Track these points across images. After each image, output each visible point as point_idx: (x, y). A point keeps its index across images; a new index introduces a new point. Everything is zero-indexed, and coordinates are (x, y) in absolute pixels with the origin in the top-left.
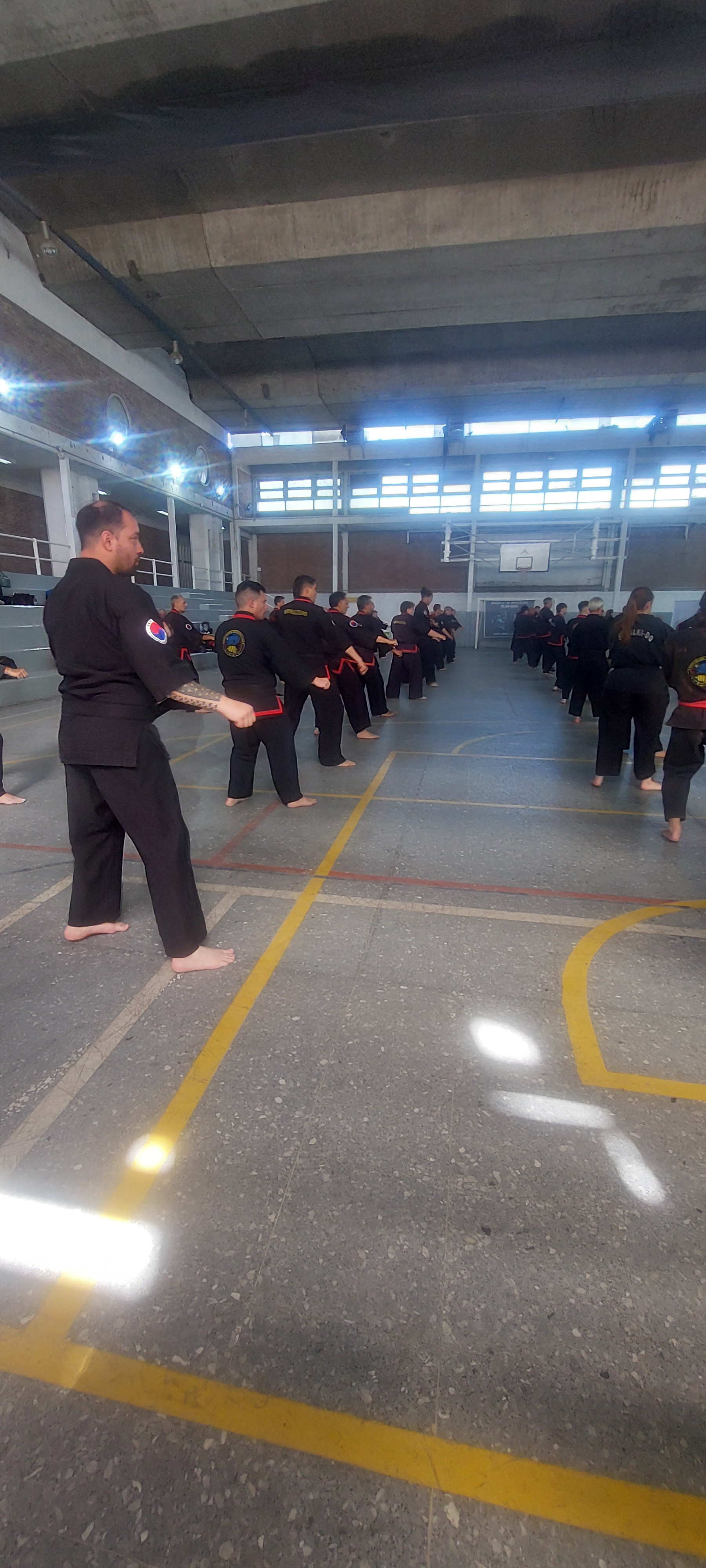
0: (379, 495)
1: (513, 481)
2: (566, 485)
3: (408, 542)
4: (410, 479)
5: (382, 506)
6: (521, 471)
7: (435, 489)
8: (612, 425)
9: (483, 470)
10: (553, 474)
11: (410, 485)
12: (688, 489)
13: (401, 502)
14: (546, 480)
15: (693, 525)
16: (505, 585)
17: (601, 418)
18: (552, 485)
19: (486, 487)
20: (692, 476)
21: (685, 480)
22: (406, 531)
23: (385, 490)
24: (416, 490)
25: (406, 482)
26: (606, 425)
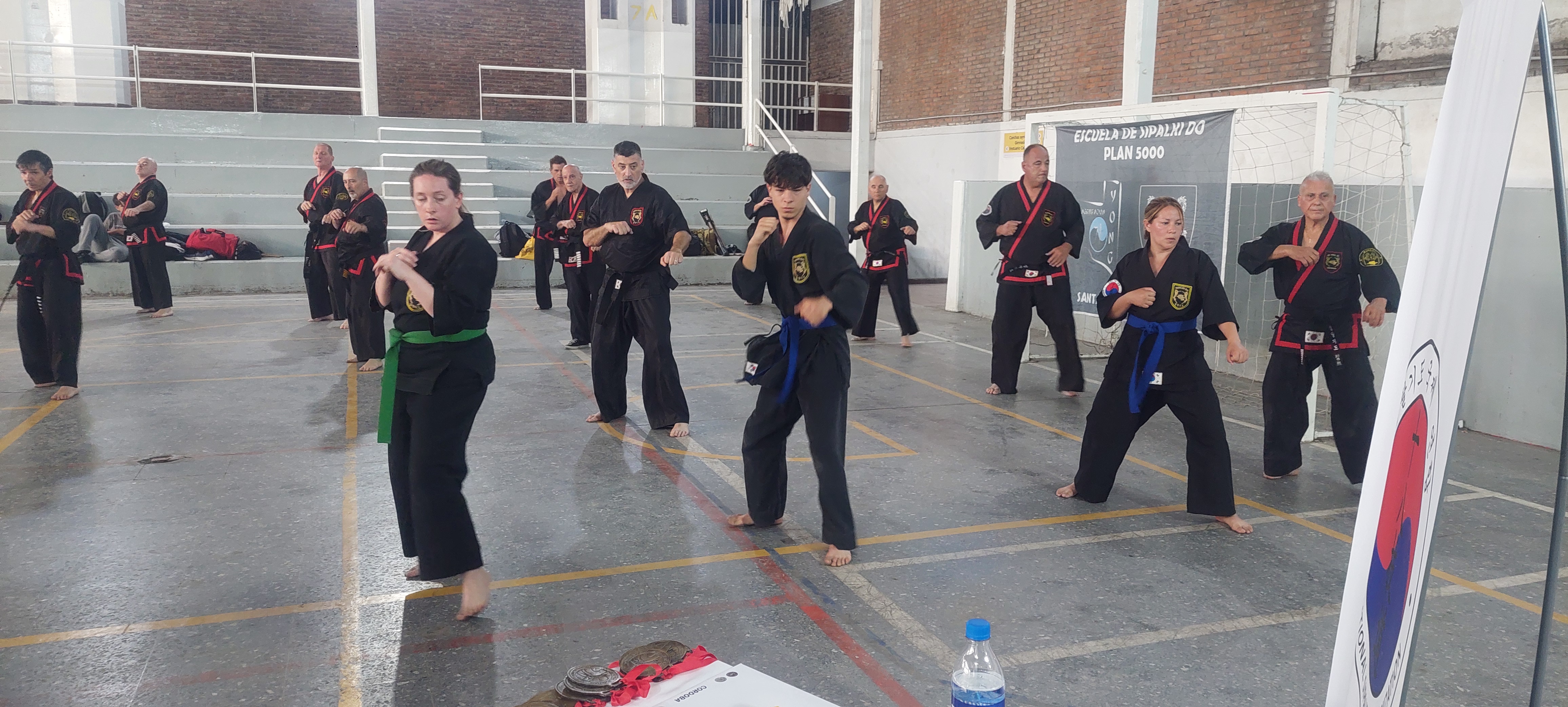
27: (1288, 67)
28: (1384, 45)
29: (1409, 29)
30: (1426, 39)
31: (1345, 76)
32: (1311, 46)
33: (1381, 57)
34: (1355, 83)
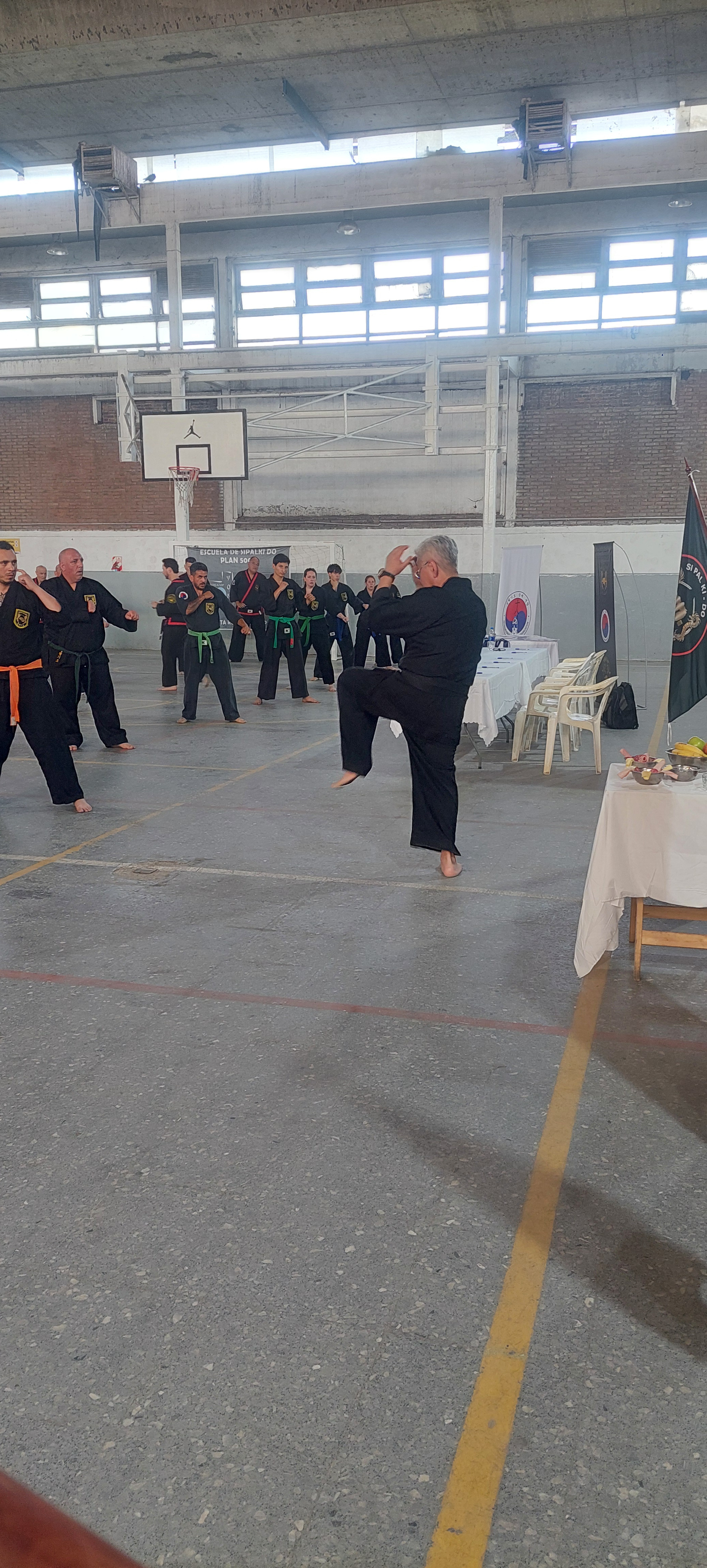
0: (37, 322)
1: (301, 287)
2: (412, 292)
3: (96, 421)
4: (95, 288)
5: (43, 344)
6: (321, 263)
7: (145, 308)
8: (444, 147)
9: (237, 266)
10: (383, 269)
11: (96, 300)
12: (673, 294)
13: (81, 336)
14: (368, 283)
15: (685, 374)
16: (304, 513)
17: (420, 134)
18: (382, 294)
19: (249, 301)
20: (680, 261)
21: (665, 274)
22: (89, 397)
23: (48, 312)
24: (109, 310)
25: (86, 293)
26: (434, 148)
27: (200, 516)
28: (246, 510)
29: (258, 504)
30: (266, 509)
31: (233, 523)
32: (212, 507)
33: (245, 515)
34: (238, 526)
